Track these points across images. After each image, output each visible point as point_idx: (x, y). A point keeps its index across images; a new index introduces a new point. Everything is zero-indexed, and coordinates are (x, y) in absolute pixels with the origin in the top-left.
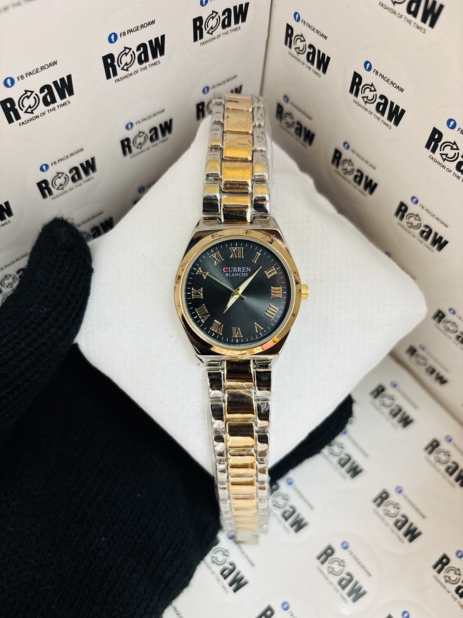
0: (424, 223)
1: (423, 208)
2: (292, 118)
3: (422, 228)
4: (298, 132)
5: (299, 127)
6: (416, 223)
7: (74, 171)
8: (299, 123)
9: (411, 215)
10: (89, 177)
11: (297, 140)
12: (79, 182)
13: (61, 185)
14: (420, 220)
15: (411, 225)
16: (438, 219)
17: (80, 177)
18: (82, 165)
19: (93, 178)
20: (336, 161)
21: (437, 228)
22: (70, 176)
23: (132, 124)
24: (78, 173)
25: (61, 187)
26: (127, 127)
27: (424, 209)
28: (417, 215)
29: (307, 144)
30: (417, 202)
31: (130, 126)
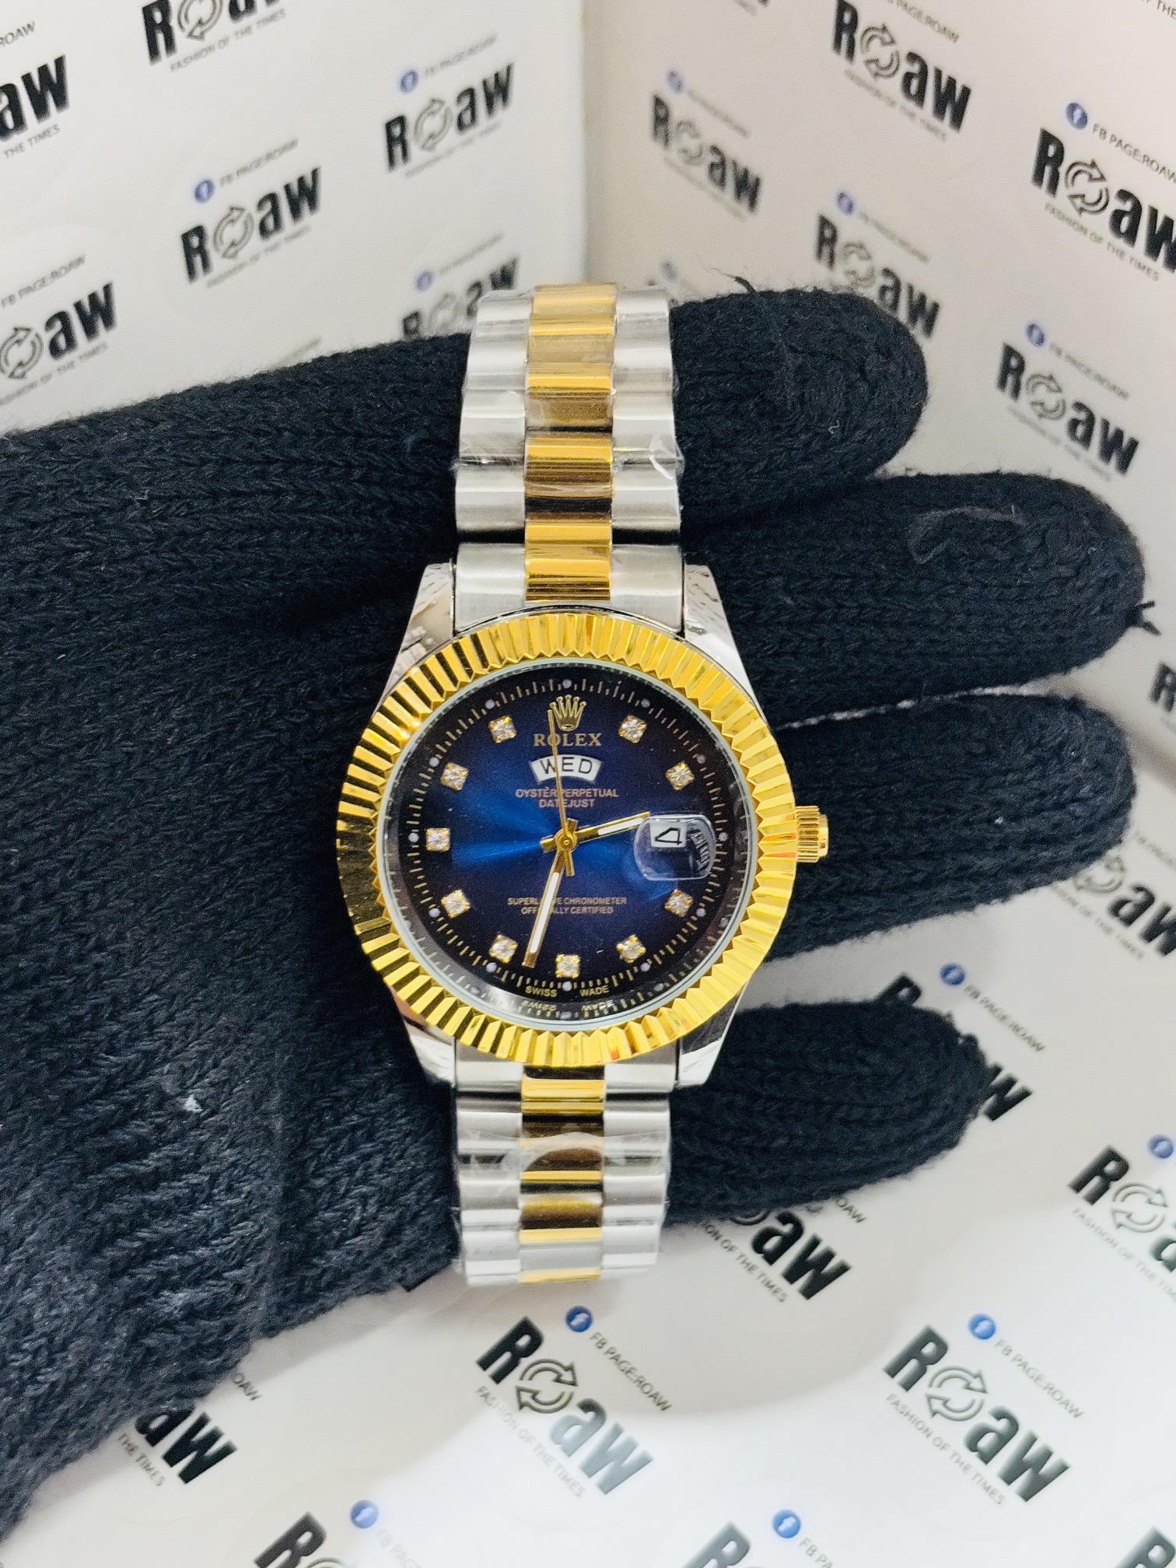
0: (1071, 398)
1: (1059, 352)
2: (696, 135)
3: (1071, 414)
4: (718, 173)
5: (716, 159)
6: (1051, 400)
7: (58, 325)
8: (715, 150)
9: (1040, 379)
10: (95, 343)
11: (716, 198)
12: (67, 358)
13: (21, 364)
14: (1059, 390)
15: (1044, 412)
16: (1100, 379)
17: (71, 342)
18: (78, 306)
19: (104, 346)
20: (826, 250)
21: (1105, 407)
22: (47, 337)
23: (210, 185)
24: (67, 330)
25: (19, 371)
26: (198, 195)
27: (1063, 355)
28: (1051, 378)
29: (744, 206)
30: (1041, 340)
31: (204, 189)
